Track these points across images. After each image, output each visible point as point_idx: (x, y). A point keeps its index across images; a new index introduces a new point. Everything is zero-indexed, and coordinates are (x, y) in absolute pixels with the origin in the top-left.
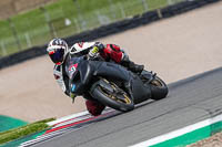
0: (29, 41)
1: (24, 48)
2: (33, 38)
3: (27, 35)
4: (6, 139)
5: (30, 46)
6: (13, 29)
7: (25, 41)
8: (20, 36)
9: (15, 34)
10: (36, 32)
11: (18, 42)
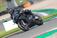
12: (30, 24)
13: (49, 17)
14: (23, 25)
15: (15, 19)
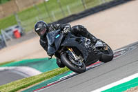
0: (69, 11)
1: (67, 15)
2: (72, 9)
3: (68, 7)
4: (52, 76)
5: (70, 14)
6: (59, 3)
7: (67, 11)
8: (64, 8)
9: (61, 7)
10: (73, 5)
11: (63, 12)
12: (88, 57)
13: (44, 79)
14: (74, 59)
15: (53, 45)
